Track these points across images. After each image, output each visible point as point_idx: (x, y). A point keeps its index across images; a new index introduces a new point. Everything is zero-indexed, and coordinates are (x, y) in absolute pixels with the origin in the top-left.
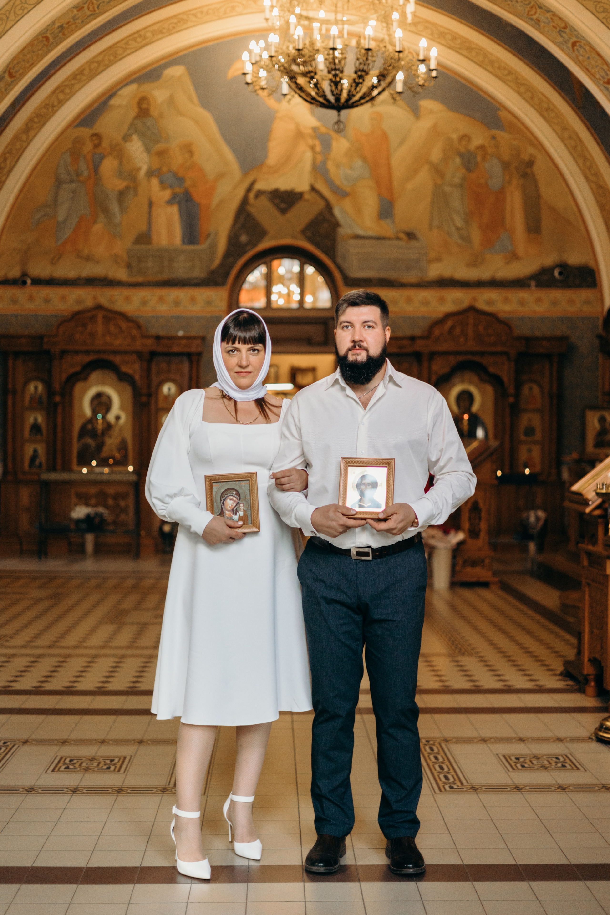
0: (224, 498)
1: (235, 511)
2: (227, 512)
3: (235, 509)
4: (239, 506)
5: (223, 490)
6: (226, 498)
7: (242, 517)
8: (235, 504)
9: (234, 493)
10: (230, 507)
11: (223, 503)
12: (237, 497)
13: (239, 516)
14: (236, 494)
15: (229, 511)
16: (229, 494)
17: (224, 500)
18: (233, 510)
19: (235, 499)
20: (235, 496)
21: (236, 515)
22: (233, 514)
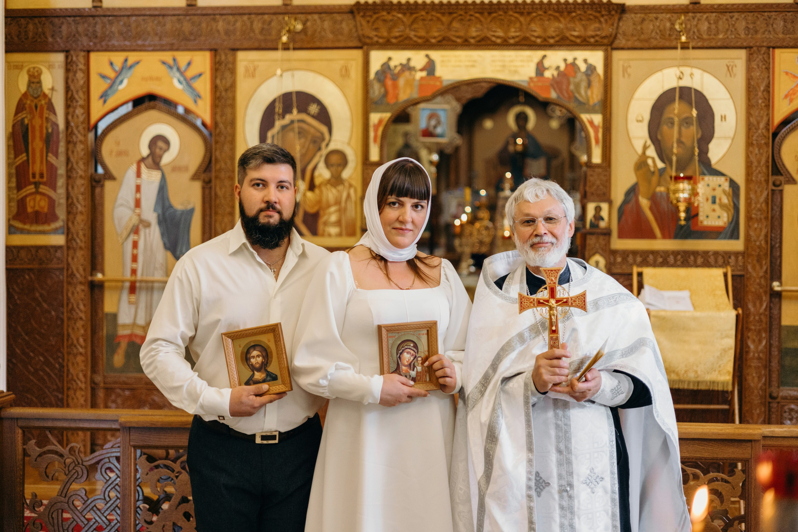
0: (400, 352)
1: (412, 366)
2: (404, 368)
3: (412, 364)
4: (417, 360)
5: (399, 342)
6: (403, 351)
7: (420, 372)
8: (412, 358)
9: (412, 345)
10: (407, 362)
11: (400, 357)
12: (415, 349)
13: (417, 371)
14: (414, 347)
15: (405, 366)
16: (406, 347)
17: (401, 354)
18: (410, 365)
19: (412, 352)
20: (413, 348)
21: (413, 370)
22: (410, 370)
